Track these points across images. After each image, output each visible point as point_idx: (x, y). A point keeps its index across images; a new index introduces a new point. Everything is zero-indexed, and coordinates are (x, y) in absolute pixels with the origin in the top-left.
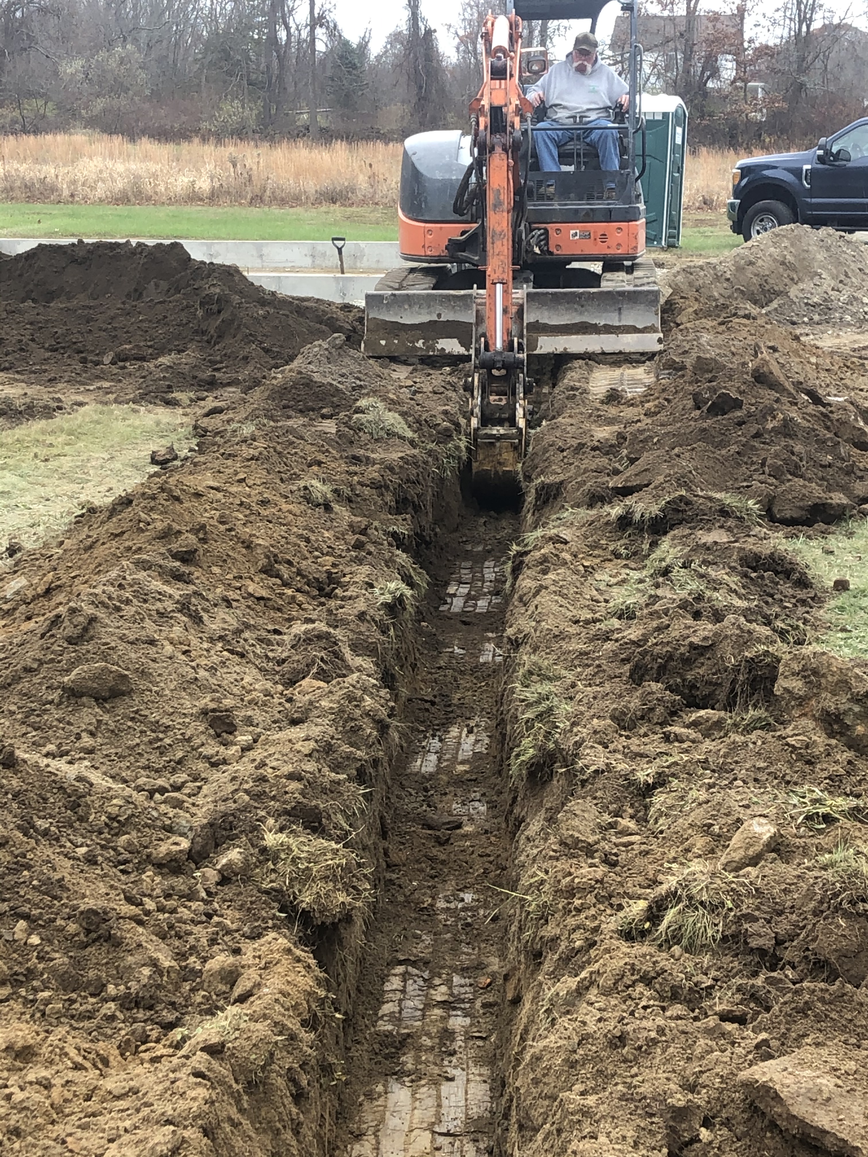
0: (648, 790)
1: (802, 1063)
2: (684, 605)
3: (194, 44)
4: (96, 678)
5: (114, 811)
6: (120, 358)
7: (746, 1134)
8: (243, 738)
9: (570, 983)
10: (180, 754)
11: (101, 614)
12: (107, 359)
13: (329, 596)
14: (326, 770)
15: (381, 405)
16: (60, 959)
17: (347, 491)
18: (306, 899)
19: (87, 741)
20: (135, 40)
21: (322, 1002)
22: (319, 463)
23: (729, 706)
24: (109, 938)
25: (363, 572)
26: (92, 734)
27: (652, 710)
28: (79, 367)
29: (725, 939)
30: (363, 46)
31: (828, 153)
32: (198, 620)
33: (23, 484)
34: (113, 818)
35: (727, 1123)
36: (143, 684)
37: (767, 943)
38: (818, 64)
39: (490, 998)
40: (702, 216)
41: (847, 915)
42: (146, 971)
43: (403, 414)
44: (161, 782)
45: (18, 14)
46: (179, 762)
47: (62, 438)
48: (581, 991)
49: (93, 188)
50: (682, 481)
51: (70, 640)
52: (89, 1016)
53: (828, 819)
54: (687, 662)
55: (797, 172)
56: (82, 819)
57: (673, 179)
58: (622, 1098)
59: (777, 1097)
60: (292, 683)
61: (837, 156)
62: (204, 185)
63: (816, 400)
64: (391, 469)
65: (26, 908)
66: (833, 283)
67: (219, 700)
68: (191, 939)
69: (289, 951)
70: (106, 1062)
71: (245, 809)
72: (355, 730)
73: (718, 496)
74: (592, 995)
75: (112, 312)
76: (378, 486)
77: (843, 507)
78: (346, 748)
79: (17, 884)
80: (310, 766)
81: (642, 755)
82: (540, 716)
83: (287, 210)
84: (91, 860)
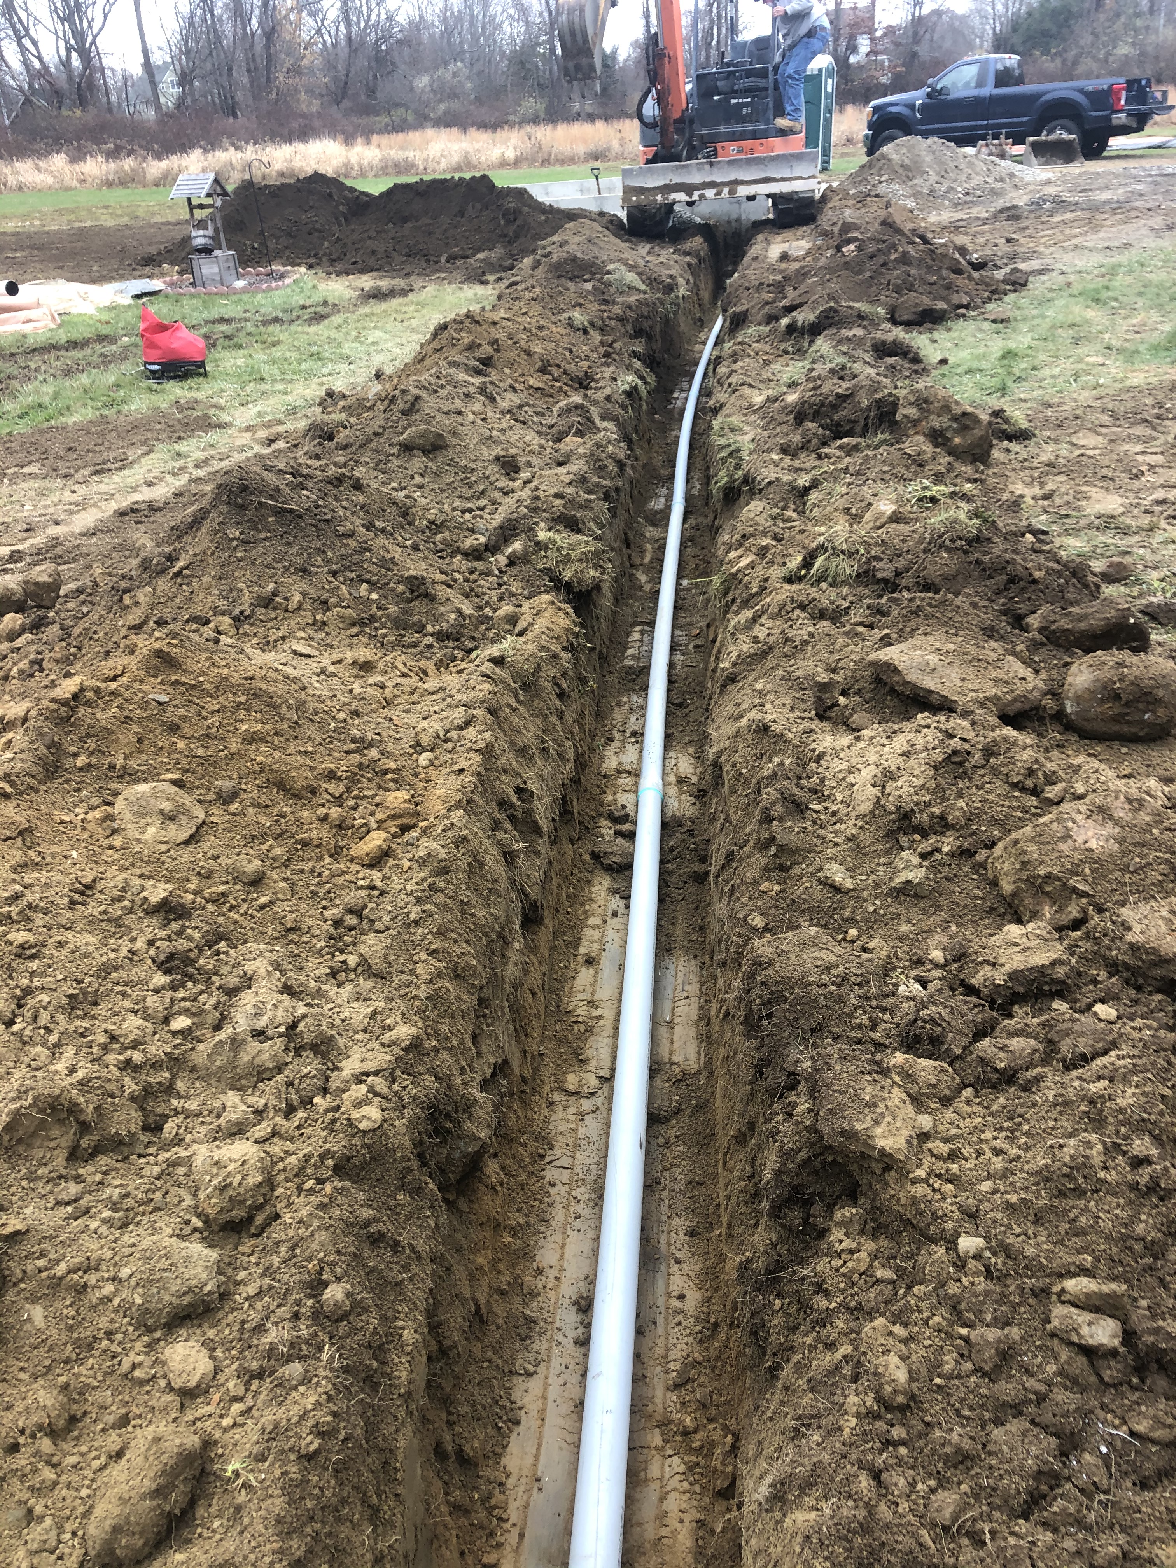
0: (806, 491)
1: (914, 647)
2: (832, 371)
3: (501, 60)
4: (422, 436)
5: (432, 517)
6: (452, 258)
7: (873, 699)
8: (525, 475)
9: (749, 613)
10: (482, 487)
11: (423, 394)
12: (443, 259)
13: (587, 388)
14: (581, 493)
15: (623, 268)
16: (392, 609)
17: (600, 323)
18: (568, 574)
19: (418, 479)
20: (462, 61)
21: (577, 636)
22: (580, 305)
23: (863, 435)
24: (427, 595)
25: (609, 371)
26: (422, 476)
27: (809, 441)
28: (424, 265)
29: (858, 575)
30: (614, 52)
31: (934, 90)
32: (492, 399)
33: (387, 336)
34: (432, 523)
35: (859, 692)
36: (455, 441)
37: (889, 574)
38: (927, 36)
39: (699, 642)
40: (846, 150)
41: (949, 550)
42: (453, 616)
43: (639, 274)
44: (470, 505)
45: (384, 47)
46: (482, 493)
47: (413, 308)
48: (755, 620)
49: (438, 163)
50: (831, 297)
51: (403, 413)
52: (415, 645)
53: (933, 500)
54: (834, 407)
55: (912, 107)
56: (410, 524)
57: (825, 120)
58: (783, 678)
59: (896, 670)
60: (559, 440)
61: (940, 92)
62: (510, 155)
63: (925, 241)
64: (630, 307)
65: (368, 576)
66: (937, 178)
67: (507, 450)
68: (486, 598)
69: (553, 603)
70: (425, 673)
71: (525, 517)
72: (603, 468)
73: (856, 305)
74: (763, 620)
75: (445, 226)
76: (620, 319)
77: (945, 311)
78: (596, 479)
79: (362, 561)
80: (570, 490)
81: (801, 470)
82: (731, 455)
83: (566, 167)
84: (416, 548)
